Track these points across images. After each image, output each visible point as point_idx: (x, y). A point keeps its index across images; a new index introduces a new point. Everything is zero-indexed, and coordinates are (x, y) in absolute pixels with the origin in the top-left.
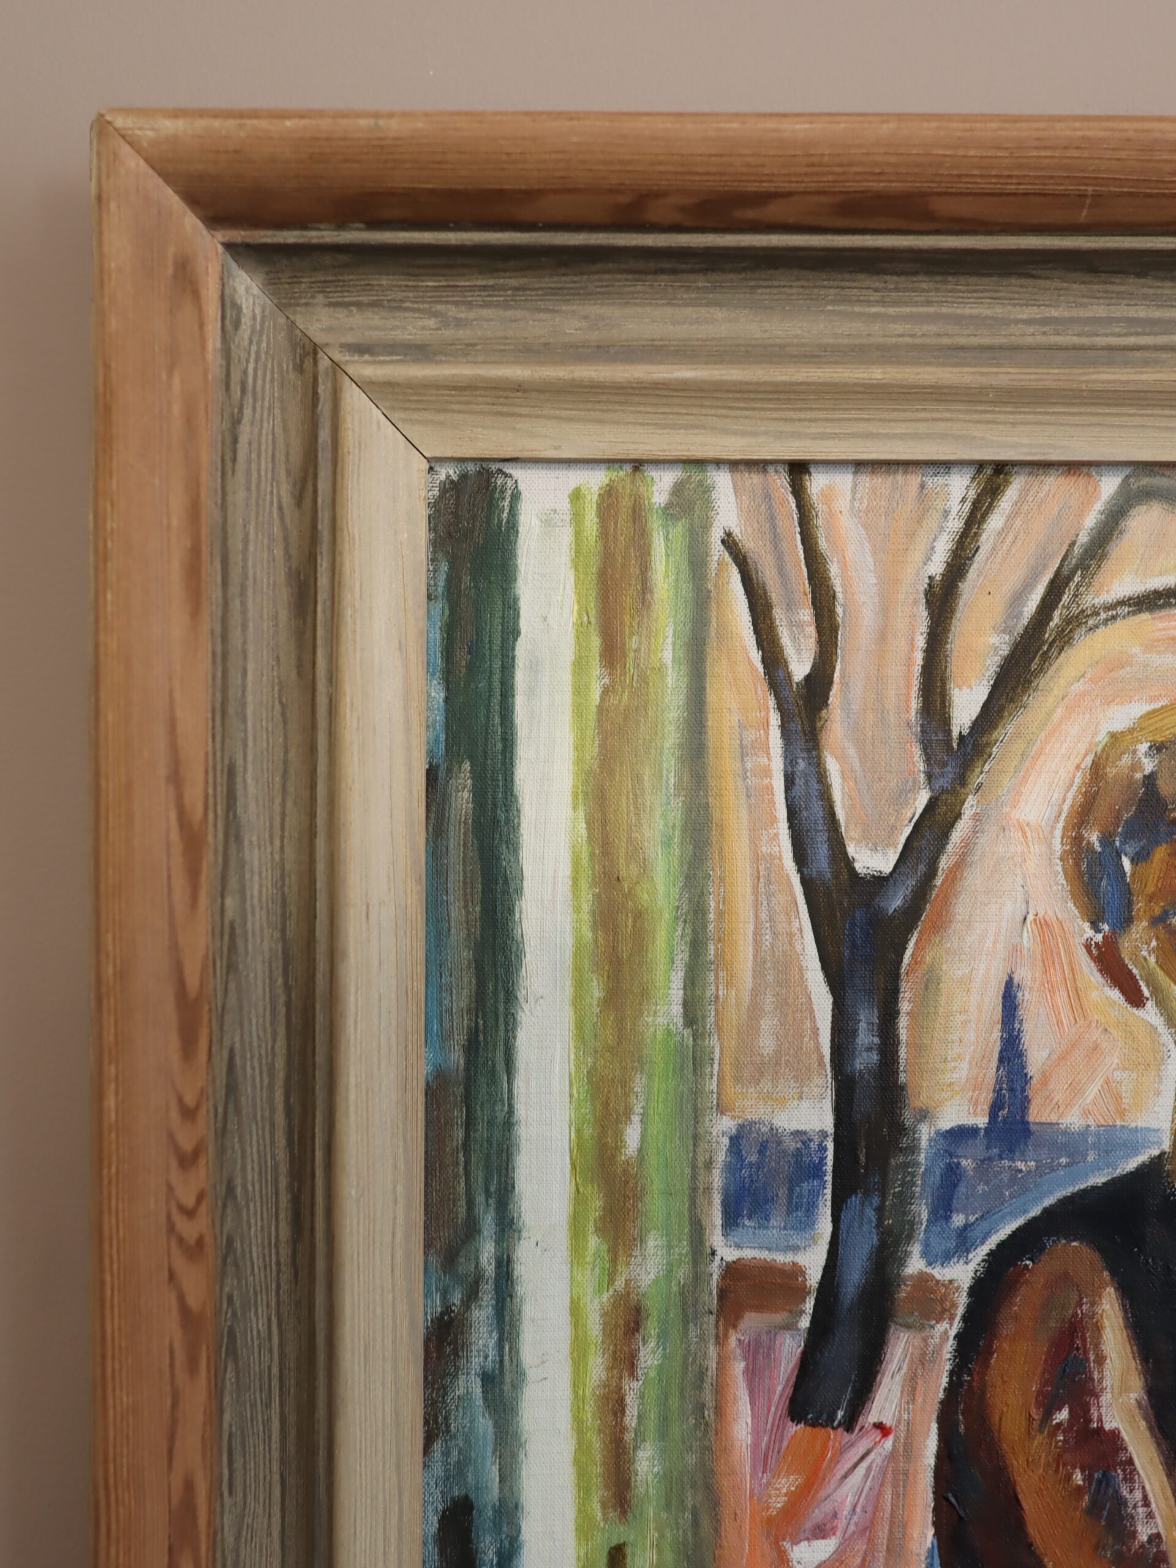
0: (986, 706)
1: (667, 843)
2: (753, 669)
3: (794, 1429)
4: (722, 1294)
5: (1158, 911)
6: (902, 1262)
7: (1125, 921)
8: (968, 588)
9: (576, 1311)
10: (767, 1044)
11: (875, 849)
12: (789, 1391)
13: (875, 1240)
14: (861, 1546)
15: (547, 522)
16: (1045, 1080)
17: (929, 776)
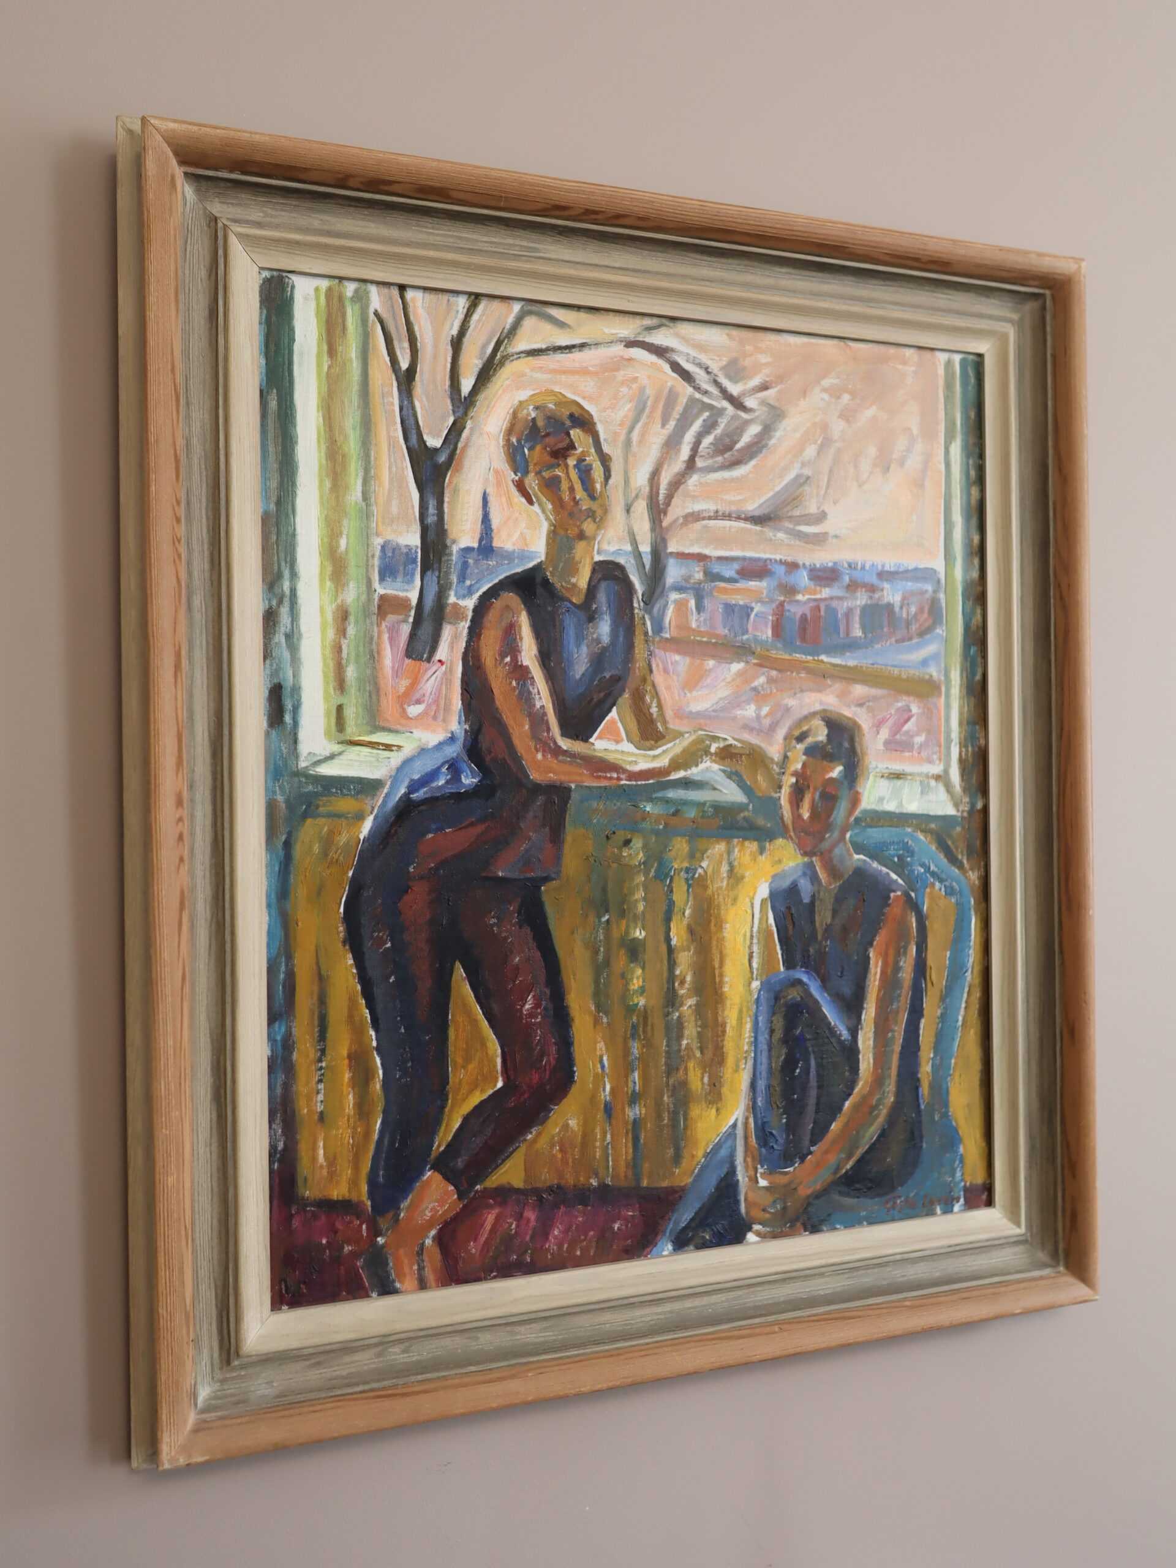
0: (474, 386)
1: (354, 429)
2: (387, 365)
3: (408, 661)
4: (379, 607)
5: (538, 470)
6: (447, 598)
7: (526, 472)
8: (466, 341)
9: (322, 610)
10: (394, 510)
11: (434, 437)
12: (405, 647)
13: (437, 589)
14: (434, 708)
15: (306, 298)
16: (499, 531)
17: (454, 412)
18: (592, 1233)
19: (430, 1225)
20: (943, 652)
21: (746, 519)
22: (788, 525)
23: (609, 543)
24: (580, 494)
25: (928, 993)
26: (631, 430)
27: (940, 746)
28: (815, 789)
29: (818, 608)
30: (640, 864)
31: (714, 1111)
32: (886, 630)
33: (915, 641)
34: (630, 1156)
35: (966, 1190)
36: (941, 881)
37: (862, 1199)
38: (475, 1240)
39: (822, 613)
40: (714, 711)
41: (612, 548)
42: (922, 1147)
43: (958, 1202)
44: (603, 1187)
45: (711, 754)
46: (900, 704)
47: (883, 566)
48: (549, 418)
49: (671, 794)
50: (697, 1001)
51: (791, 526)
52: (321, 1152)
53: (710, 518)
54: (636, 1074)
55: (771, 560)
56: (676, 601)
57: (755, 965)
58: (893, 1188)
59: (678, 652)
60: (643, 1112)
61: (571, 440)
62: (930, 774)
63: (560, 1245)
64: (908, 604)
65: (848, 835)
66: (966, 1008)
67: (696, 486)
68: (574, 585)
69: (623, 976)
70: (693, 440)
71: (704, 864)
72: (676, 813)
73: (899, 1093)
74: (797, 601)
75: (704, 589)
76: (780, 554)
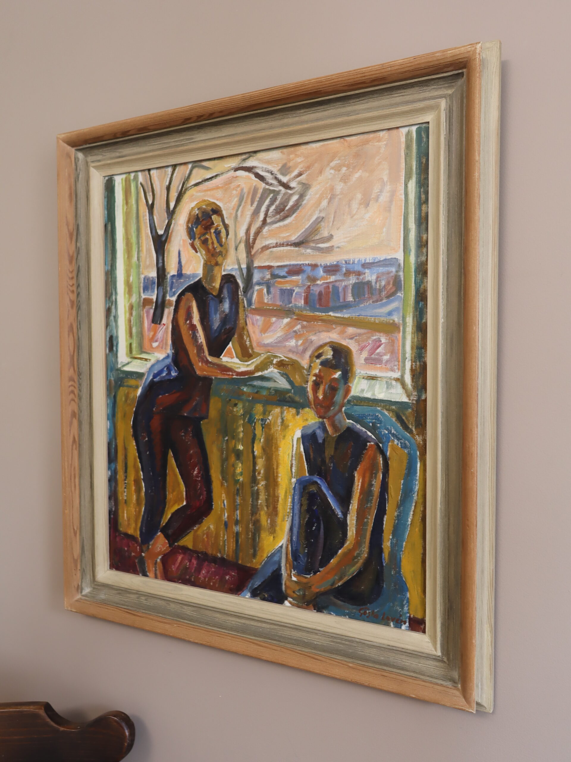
0: (175, 205)
1: (134, 232)
2: (144, 203)
3: (153, 325)
4: (143, 303)
5: (199, 237)
6: (166, 297)
7: (194, 239)
8: (172, 186)
9: (125, 306)
10: (148, 263)
11: (161, 230)
12: (152, 318)
13: (163, 294)
14: (162, 343)
15: (119, 184)
16: (185, 266)
17: (168, 218)
18: (217, 577)
19: (159, 554)
20: (401, 307)
21: (291, 245)
22: (313, 245)
23: (228, 266)
24: (216, 245)
25: (390, 502)
26: (237, 211)
27: (399, 362)
28: (326, 384)
29: (328, 287)
30: (241, 416)
31: (272, 537)
32: (366, 296)
33: (384, 301)
34: (234, 548)
35: (410, 618)
36: (398, 439)
37: (346, 604)
38: (174, 565)
39: (331, 290)
40: (275, 343)
41: (230, 268)
42: (383, 586)
43: (405, 624)
44: (222, 559)
45: (274, 364)
46: (374, 338)
47: (365, 260)
48: (203, 212)
49: (256, 383)
50: (266, 483)
51: (314, 245)
52: (125, 515)
53: (274, 247)
54: (238, 512)
55: (303, 264)
56: (257, 290)
57: (294, 471)
58: (364, 604)
59: (259, 315)
60: (241, 530)
61: (212, 221)
62: (392, 378)
63: (205, 578)
64: (380, 280)
65: (343, 409)
66: (413, 515)
67: (267, 232)
68: (214, 287)
69: (233, 466)
70: (266, 209)
71: (270, 418)
72: (257, 392)
73: (370, 553)
74: (317, 284)
75: (271, 283)
76: (308, 261)
